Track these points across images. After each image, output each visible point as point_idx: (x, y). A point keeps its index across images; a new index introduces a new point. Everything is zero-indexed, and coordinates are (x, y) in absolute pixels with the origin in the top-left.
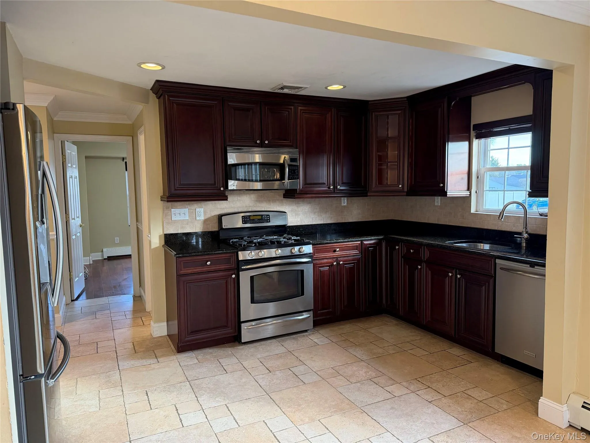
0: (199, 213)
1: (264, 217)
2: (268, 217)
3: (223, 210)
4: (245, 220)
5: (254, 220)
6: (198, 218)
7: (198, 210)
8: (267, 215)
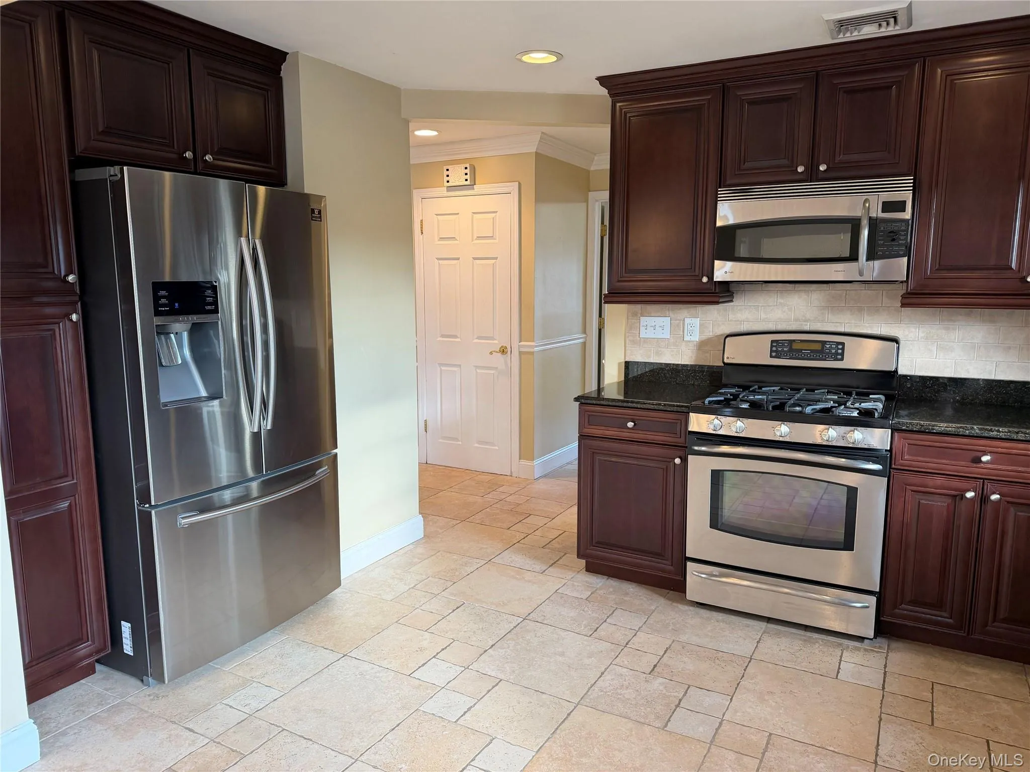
0: (689, 327)
1: (828, 346)
2: (840, 347)
3: (741, 324)
4: (777, 349)
5: (800, 350)
6: (687, 338)
7: (687, 321)
8: (838, 343)
